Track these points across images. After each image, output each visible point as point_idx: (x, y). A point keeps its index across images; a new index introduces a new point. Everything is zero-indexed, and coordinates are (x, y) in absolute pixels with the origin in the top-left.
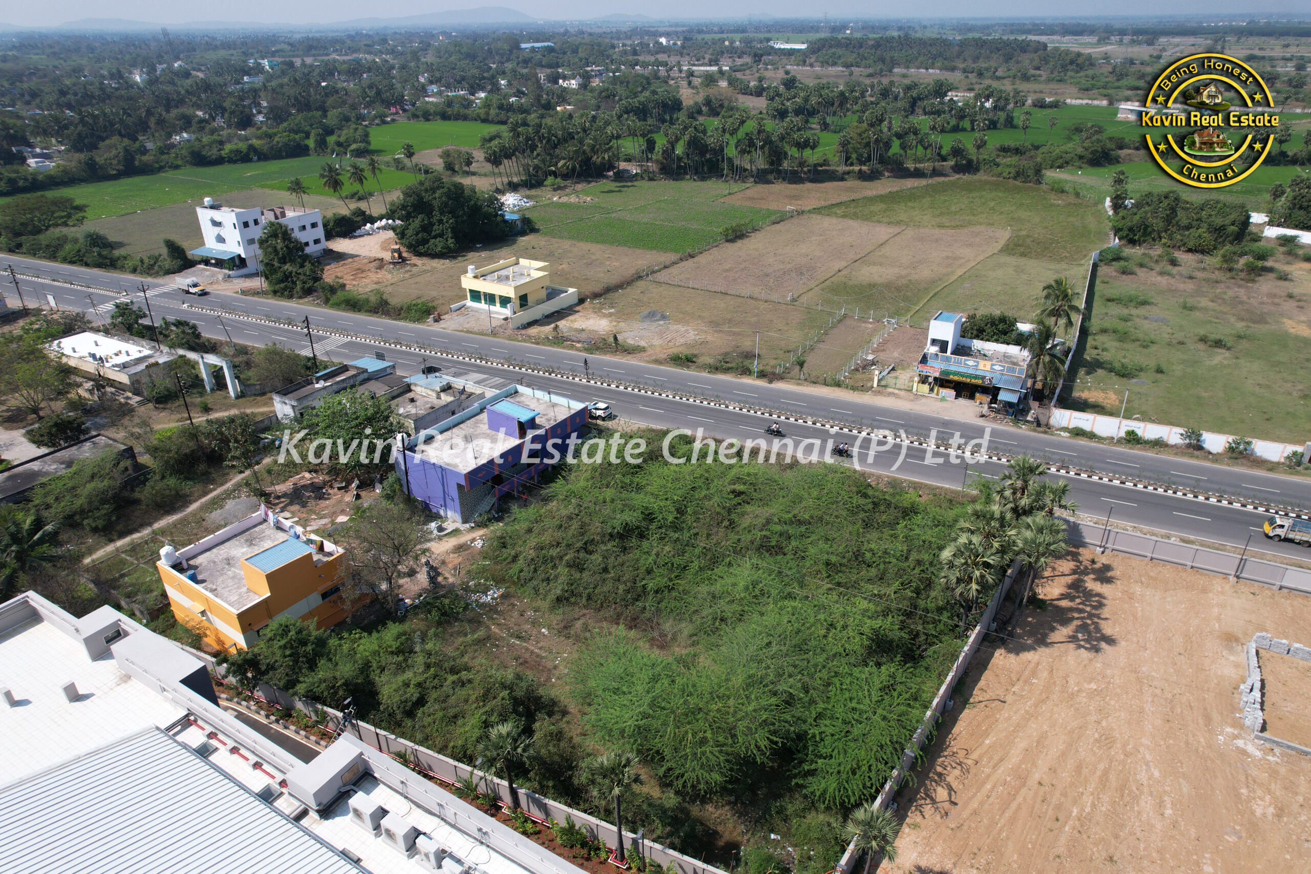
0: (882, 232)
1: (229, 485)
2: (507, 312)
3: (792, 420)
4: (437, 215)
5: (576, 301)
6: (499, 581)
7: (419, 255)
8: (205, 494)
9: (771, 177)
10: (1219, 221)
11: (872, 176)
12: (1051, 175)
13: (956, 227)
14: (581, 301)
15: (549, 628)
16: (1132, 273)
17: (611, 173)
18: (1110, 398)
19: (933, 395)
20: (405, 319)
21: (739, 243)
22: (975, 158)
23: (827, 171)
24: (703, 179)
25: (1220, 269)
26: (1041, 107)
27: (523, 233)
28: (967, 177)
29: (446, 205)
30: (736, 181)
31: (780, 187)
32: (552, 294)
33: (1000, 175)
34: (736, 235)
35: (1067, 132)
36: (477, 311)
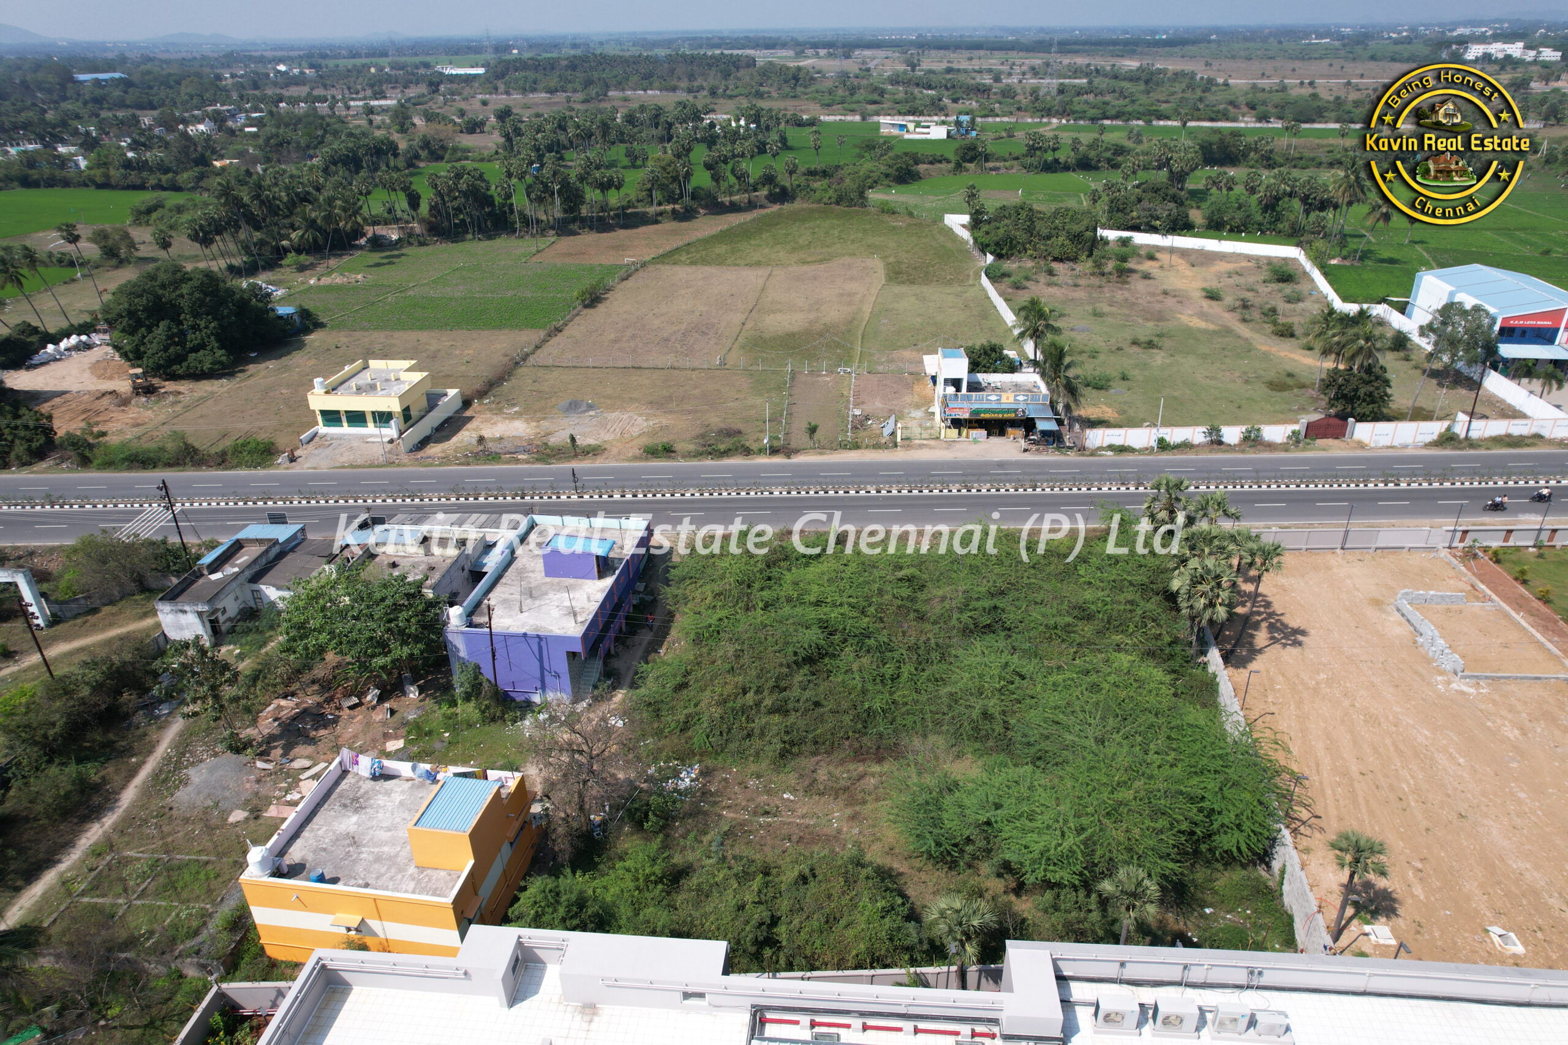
0: (752, 278)
1: (163, 748)
2: (391, 431)
3: (852, 492)
4: (188, 320)
5: (459, 404)
6: (685, 757)
7: (174, 377)
8: (133, 772)
9: (574, 227)
10: (1076, 228)
11: (687, 215)
12: (875, 196)
13: (821, 261)
14: (467, 403)
15: (794, 791)
16: (1025, 288)
17: (363, 241)
18: (1109, 413)
19: (963, 439)
20: (237, 466)
21: (601, 308)
22: (788, 185)
23: (637, 214)
24: (490, 238)
25: (1093, 274)
26: (799, 125)
27: (307, 331)
28: (787, 206)
29: (202, 303)
30: (533, 236)
31: (588, 238)
32: (432, 400)
33: (819, 201)
34: (593, 299)
35: (857, 150)
36: (340, 438)
